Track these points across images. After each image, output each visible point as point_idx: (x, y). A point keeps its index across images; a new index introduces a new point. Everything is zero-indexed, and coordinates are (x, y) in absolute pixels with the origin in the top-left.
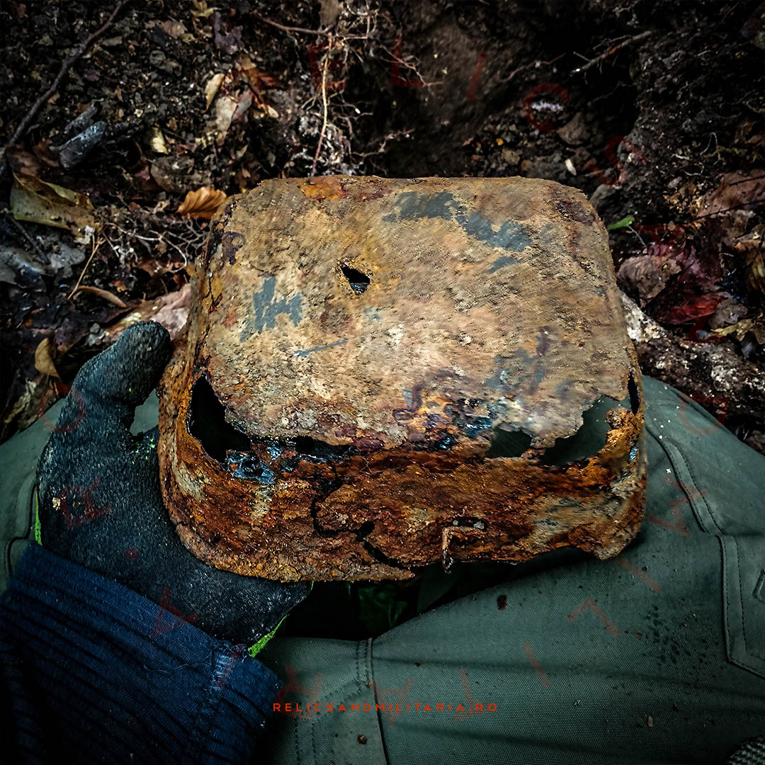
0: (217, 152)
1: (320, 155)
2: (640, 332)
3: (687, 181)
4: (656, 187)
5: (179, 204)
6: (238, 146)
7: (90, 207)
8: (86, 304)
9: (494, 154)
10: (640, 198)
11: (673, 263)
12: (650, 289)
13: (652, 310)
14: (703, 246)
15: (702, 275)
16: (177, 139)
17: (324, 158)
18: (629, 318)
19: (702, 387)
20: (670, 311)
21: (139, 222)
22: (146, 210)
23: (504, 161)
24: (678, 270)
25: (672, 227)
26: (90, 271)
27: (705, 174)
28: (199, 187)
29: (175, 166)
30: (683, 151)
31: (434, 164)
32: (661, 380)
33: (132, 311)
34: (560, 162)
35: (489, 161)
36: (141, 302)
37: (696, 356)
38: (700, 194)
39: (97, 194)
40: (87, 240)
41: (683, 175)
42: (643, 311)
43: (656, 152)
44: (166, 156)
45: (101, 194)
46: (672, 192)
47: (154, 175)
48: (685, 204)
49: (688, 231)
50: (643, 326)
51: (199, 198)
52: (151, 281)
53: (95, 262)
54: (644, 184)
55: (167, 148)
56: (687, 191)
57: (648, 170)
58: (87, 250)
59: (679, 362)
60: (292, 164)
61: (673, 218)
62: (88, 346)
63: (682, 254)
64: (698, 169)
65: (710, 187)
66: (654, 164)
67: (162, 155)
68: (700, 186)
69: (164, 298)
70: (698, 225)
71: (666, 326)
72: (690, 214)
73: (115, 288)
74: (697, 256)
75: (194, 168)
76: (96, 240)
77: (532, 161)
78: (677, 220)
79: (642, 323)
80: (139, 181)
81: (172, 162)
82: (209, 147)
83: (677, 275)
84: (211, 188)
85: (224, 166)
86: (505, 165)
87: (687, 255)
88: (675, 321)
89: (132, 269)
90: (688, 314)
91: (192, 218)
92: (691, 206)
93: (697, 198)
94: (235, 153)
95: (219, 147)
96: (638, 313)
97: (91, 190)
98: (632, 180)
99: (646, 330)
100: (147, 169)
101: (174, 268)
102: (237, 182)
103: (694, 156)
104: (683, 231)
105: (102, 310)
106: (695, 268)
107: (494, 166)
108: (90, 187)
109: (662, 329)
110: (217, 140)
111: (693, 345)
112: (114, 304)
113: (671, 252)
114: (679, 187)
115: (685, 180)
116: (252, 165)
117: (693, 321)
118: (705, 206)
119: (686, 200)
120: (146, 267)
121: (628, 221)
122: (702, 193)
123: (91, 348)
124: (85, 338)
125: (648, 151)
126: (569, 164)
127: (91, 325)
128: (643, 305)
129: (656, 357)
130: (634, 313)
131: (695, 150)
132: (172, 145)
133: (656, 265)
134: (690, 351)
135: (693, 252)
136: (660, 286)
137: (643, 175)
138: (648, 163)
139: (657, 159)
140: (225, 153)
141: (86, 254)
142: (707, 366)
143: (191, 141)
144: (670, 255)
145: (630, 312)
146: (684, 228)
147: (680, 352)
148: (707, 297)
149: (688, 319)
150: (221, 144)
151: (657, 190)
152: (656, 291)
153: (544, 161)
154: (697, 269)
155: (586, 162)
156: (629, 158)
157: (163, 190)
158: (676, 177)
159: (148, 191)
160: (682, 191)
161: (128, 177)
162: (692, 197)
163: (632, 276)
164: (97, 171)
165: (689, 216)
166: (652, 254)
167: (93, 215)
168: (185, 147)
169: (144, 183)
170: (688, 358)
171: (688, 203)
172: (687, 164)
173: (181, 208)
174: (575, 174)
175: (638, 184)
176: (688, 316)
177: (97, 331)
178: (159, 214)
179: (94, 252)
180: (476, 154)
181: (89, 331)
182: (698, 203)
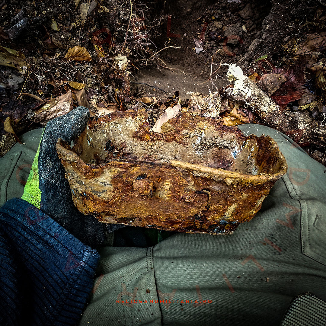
0: (82, 29)
1: (129, 28)
2: (268, 108)
3: (292, 37)
4: (279, 40)
5: (66, 54)
6: (91, 26)
7: (24, 57)
8: (26, 101)
9: (211, 24)
10: (271, 46)
11: (283, 77)
12: (273, 88)
13: (273, 98)
14: (297, 69)
15: (296, 82)
16: (63, 24)
17: (131, 30)
18: (263, 102)
19: (294, 132)
20: (282, 98)
21: (47, 63)
22: (51, 57)
23: (215, 27)
24: (285, 80)
25: (284, 59)
26: (27, 86)
27: (300, 34)
28: (74, 46)
29: (63, 37)
30: (291, 23)
31: (184, 29)
32: (276, 129)
33: (46, 103)
34: (240, 27)
35: (208, 27)
36: (50, 99)
37: (291, 118)
38: (297, 44)
39: (27, 51)
40: (24, 72)
41: (290, 35)
42: (270, 98)
43: (279, 24)
44: (58, 32)
45: (29, 51)
46: (285, 43)
47: (54, 41)
48: (290, 48)
49: (291, 61)
50: (269, 105)
51: (74, 51)
52: (55, 89)
53: (29, 82)
54: (273, 39)
55: (59, 28)
56: (292, 42)
57: (275, 33)
58: (25, 77)
59: (284, 121)
60: (117, 33)
61: (285, 55)
62: (27, 120)
63: (287, 73)
64: (297, 32)
65: (302, 41)
66: (278, 30)
67: (56, 32)
68: (298, 40)
69: (59, 97)
70: (296, 59)
71: (280, 104)
72: (292, 53)
73: (38, 93)
74: (294, 74)
75: (71, 37)
76: (28, 72)
77: (228, 26)
78: (287, 56)
79: (269, 104)
80: (46, 44)
81: (61, 35)
82: (78, 27)
83: (285, 82)
84: (79, 46)
85: (85, 36)
86: (216, 28)
87: (290, 73)
88: (283, 103)
89: (46, 84)
90: (289, 99)
91: (71, 60)
92: (293, 49)
93: (296, 46)
94: (90, 29)
95: (83, 27)
96: (267, 99)
97: (24, 49)
98: (268, 37)
99: (270, 107)
100: (50, 39)
101: (64, 84)
102: (92, 42)
103: (296, 26)
104: (289, 61)
105: (33, 103)
106: (293, 79)
107: (211, 29)
108: (23, 48)
109: (278, 106)
110: (81, 24)
111: (291, 113)
112: (38, 100)
113: (283, 71)
114: (288, 41)
115: (291, 37)
116: (98, 35)
117: (292, 102)
118: (300, 50)
119: (291, 47)
120: (52, 83)
121: (265, 57)
122: (299, 43)
123: (29, 120)
124: (26, 116)
125: (276, 24)
126: (244, 28)
127: (28, 110)
128: (270, 95)
129: (274, 119)
130: (265, 99)
131: (297, 23)
132: (61, 27)
133: (276, 78)
134: (289, 116)
135: (292, 72)
136: (277, 87)
137: (273, 35)
138: (275, 29)
139: (279, 27)
140: (85, 30)
141: (24, 78)
142: (296, 122)
143: (69, 25)
144: (282, 73)
145: (264, 99)
146: (289, 59)
147: (284, 116)
148: (298, 92)
149: (289, 102)
150: (83, 26)
151: (279, 42)
152: (276, 89)
153: (233, 26)
154: (294, 80)
155: (251, 26)
156: (267, 27)
157: (58, 48)
158: (287, 36)
159: (51, 48)
160: (290, 42)
161: (41, 43)
162: (294, 45)
163: (265, 83)
164: (27, 40)
165: (292, 54)
166: (274, 73)
167: (26, 61)
168: (67, 27)
169: (49, 45)
170: (288, 119)
171: (292, 48)
172: (293, 30)
173: (66, 56)
174: (246, 32)
175: (270, 39)
176: (289, 100)
177: (31, 113)
178: (56, 59)
179: (27, 78)
180: (203, 24)
181: (27, 113)
182: (296, 48)
